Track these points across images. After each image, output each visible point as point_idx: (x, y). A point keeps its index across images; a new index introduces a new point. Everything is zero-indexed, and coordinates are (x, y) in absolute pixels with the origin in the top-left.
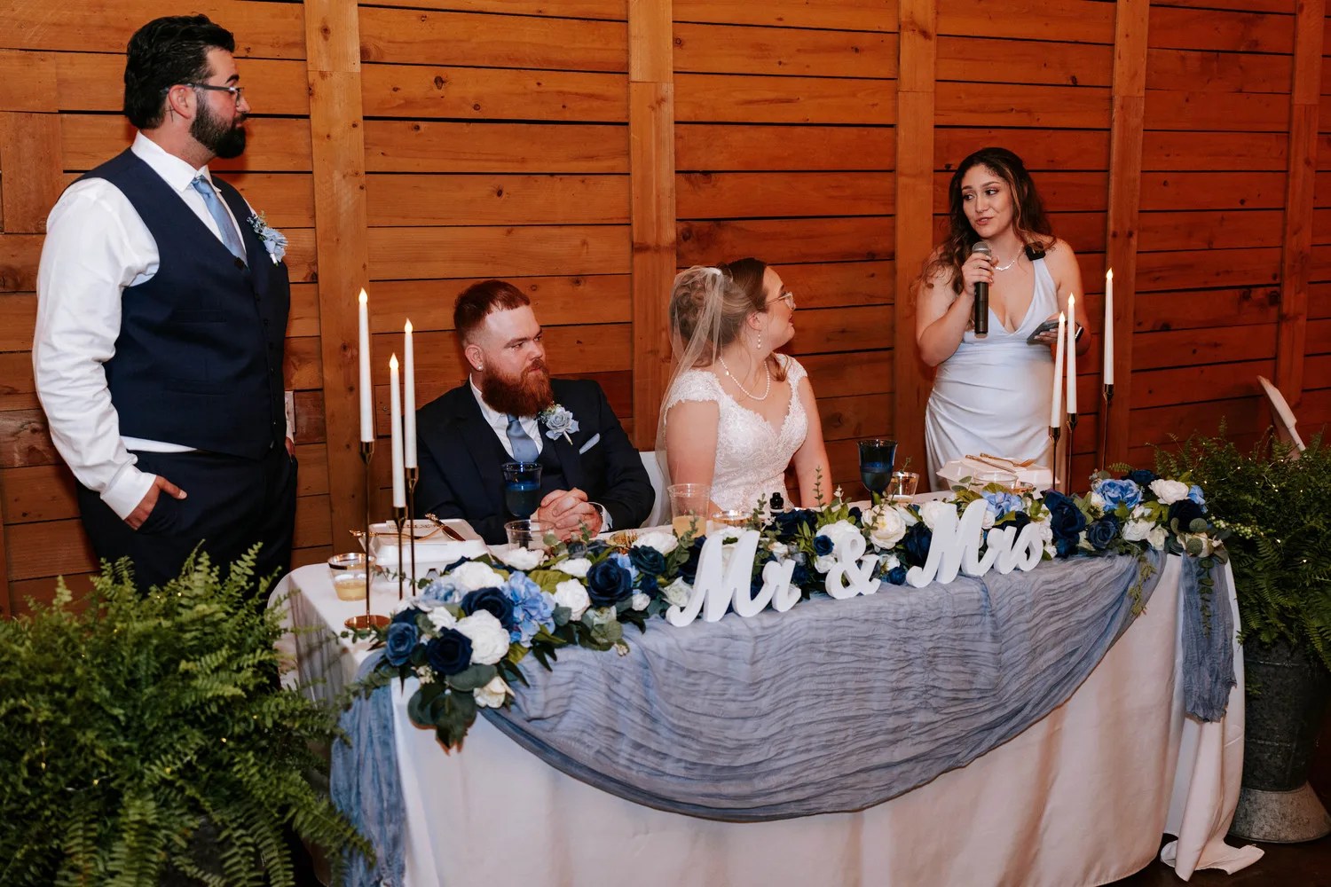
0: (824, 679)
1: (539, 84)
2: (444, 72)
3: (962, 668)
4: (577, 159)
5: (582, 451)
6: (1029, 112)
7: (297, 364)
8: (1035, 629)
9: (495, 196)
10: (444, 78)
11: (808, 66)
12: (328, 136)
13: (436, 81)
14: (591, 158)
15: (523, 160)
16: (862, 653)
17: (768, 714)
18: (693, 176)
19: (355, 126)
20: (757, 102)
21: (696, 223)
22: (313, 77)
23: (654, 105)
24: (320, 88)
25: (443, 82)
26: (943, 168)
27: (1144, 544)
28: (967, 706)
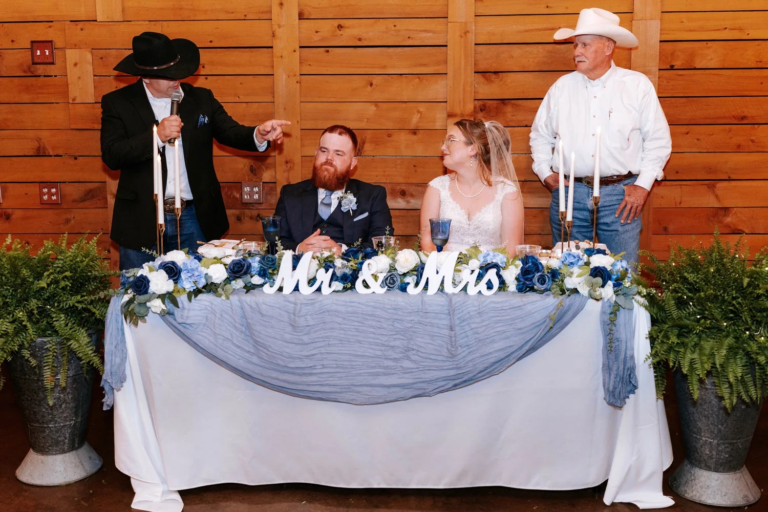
0: (342, 332)
1: (395, 26)
2: (342, 22)
3: (432, 342)
4: (416, 66)
5: (355, 220)
6: (740, 29)
7: (264, 169)
8: (484, 328)
9: (369, 86)
10: (342, 25)
11: (567, 8)
12: (281, 57)
13: (338, 27)
14: (424, 65)
15: (384, 67)
16: (367, 323)
17: (308, 344)
18: (487, 74)
19: (295, 51)
20: (532, 30)
21: (489, 102)
22: (275, 27)
23: (463, 35)
24: (279, 32)
25: (342, 27)
26: (668, 67)
27: (575, 291)
28: (437, 364)
